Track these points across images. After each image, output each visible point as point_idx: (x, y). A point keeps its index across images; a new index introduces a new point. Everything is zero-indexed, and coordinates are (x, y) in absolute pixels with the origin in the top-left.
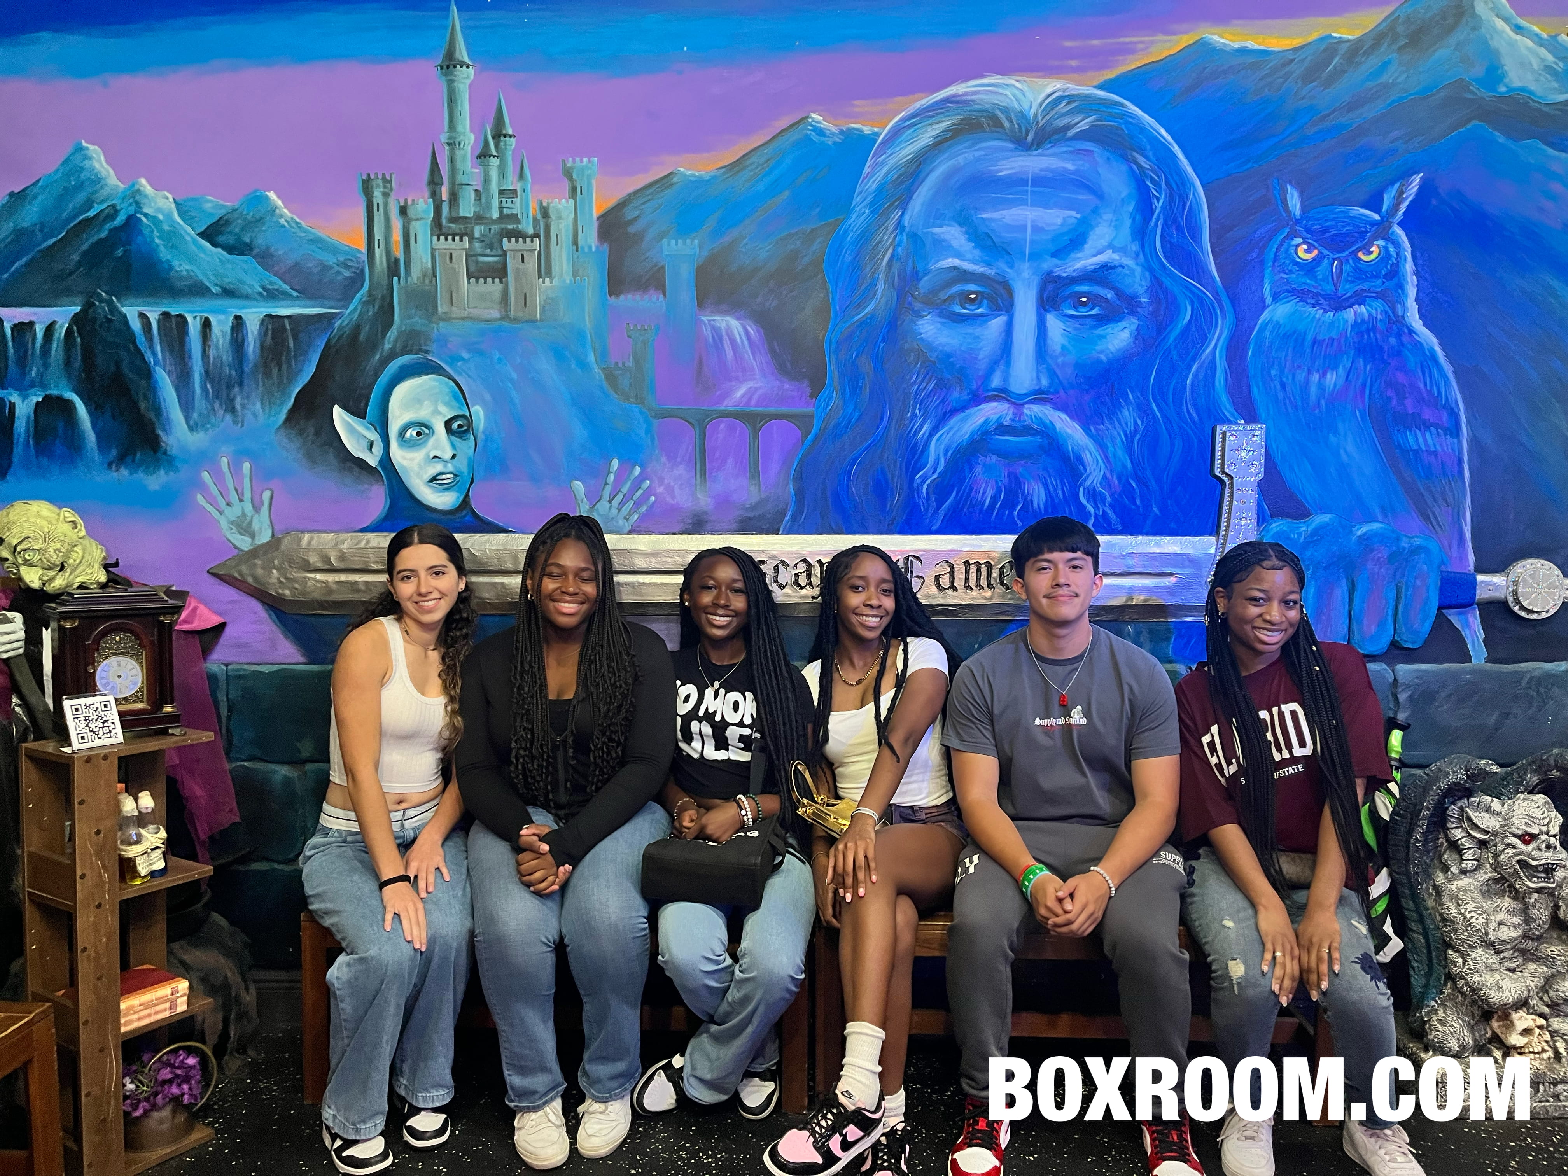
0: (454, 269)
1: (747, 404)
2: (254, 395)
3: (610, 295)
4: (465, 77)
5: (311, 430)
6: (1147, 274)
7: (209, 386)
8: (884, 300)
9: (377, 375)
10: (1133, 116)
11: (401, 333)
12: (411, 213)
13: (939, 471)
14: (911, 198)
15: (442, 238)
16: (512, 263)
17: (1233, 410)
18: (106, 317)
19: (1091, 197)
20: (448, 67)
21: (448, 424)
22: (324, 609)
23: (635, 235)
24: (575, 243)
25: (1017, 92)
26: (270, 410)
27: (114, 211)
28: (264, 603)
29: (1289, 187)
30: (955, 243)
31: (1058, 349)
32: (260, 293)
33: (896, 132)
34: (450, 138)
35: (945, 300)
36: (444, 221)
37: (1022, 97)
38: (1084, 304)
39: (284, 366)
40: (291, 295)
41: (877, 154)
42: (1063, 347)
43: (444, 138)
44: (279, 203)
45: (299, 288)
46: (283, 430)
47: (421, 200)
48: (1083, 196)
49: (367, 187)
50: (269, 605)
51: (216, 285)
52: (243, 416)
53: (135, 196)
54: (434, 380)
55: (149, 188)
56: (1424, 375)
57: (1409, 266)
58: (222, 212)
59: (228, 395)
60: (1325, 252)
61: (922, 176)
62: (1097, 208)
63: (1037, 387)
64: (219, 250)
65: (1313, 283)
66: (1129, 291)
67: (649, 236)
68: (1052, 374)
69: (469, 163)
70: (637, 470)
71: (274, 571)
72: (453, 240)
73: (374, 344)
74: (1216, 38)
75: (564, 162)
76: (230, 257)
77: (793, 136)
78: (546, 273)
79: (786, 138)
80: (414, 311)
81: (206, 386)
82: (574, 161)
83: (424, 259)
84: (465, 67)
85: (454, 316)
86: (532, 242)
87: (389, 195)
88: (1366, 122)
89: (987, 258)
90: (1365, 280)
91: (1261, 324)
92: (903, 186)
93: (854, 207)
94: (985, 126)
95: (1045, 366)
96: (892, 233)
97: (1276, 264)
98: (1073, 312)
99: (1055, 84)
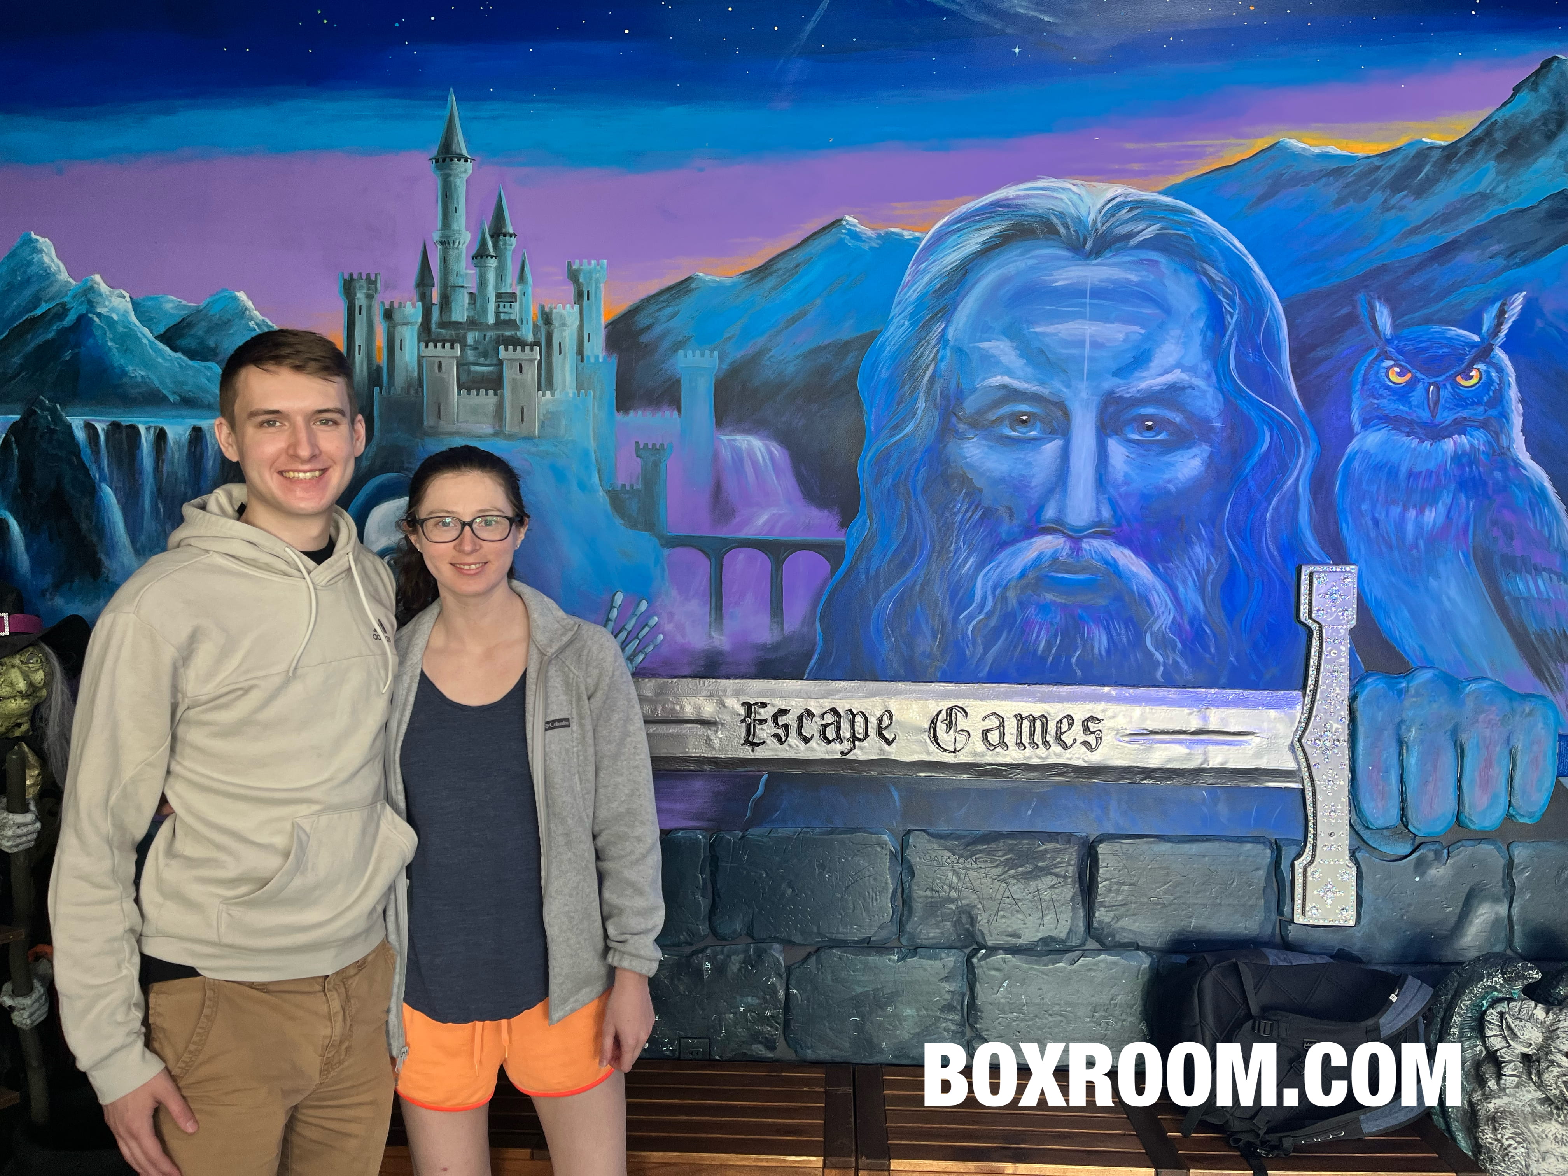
0: (442, 379)
1: (769, 533)
3: (618, 410)
4: (464, 171)
6: (1220, 396)
7: (160, 505)
8: (925, 421)
10: (1202, 224)
11: (380, 449)
12: (397, 316)
13: (986, 610)
14: (956, 309)
15: (431, 345)
16: (509, 374)
17: (1318, 549)
18: (48, 427)
19: (1158, 311)
20: (444, 160)
23: (646, 345)
24: (580, 352)
25: (1075, 197)
27: (63, 310)
29: (1378, 305)
30: (1004, 360)
31: (1120, 477)
33: (939, 239)
34: (443, 236)
35: (994, 421)
36: (434, 326)
37: (1078, 202)
38: (1150, 428)
41: (919, 261)
42: (1126, 475)
43: (436, 236)
44: (250, 304)
47: (409, 303)
48: (1148, 310)
49: (349, 288)
51: (175, 393)
53: (89, 295)
55: (104, 288)
56: (1534, 515)
57: (1513, 393)
58: (185, 313)
60: (1420, 376)
61: (968, 286)
62: (1163, 322)
63: (1097, 520)
64: (179, 355)
65: (1406, 409)
66: (1201, 414)
67: (663, 347)
68: (1113, 505)
69: (463, 263)
70: (644, 605)
72: (443, 347)
74: (1294, 142)
75: (570, 264)
76: (191, 363)
77: (827, 240)
78: (546, 385)
79: (816, 242)
80: (396, 425)
81: (157, 505)
82: (581, 264)
83: (410, 369)
84: (462, 160)
85: (441, 430)
86: (532, 350)
87: (373, 297)
88: (1462, 235)
89: (1041, 376)
90: (1465, 407)
91: (1350, 454)
92: (947, 296)
93: (893, 318)
94: (1039, 232)
95: (1106, 496)
96: (934, 347)
97: (1365, 387)
98: (1137, 437)
99: (1116, 188)
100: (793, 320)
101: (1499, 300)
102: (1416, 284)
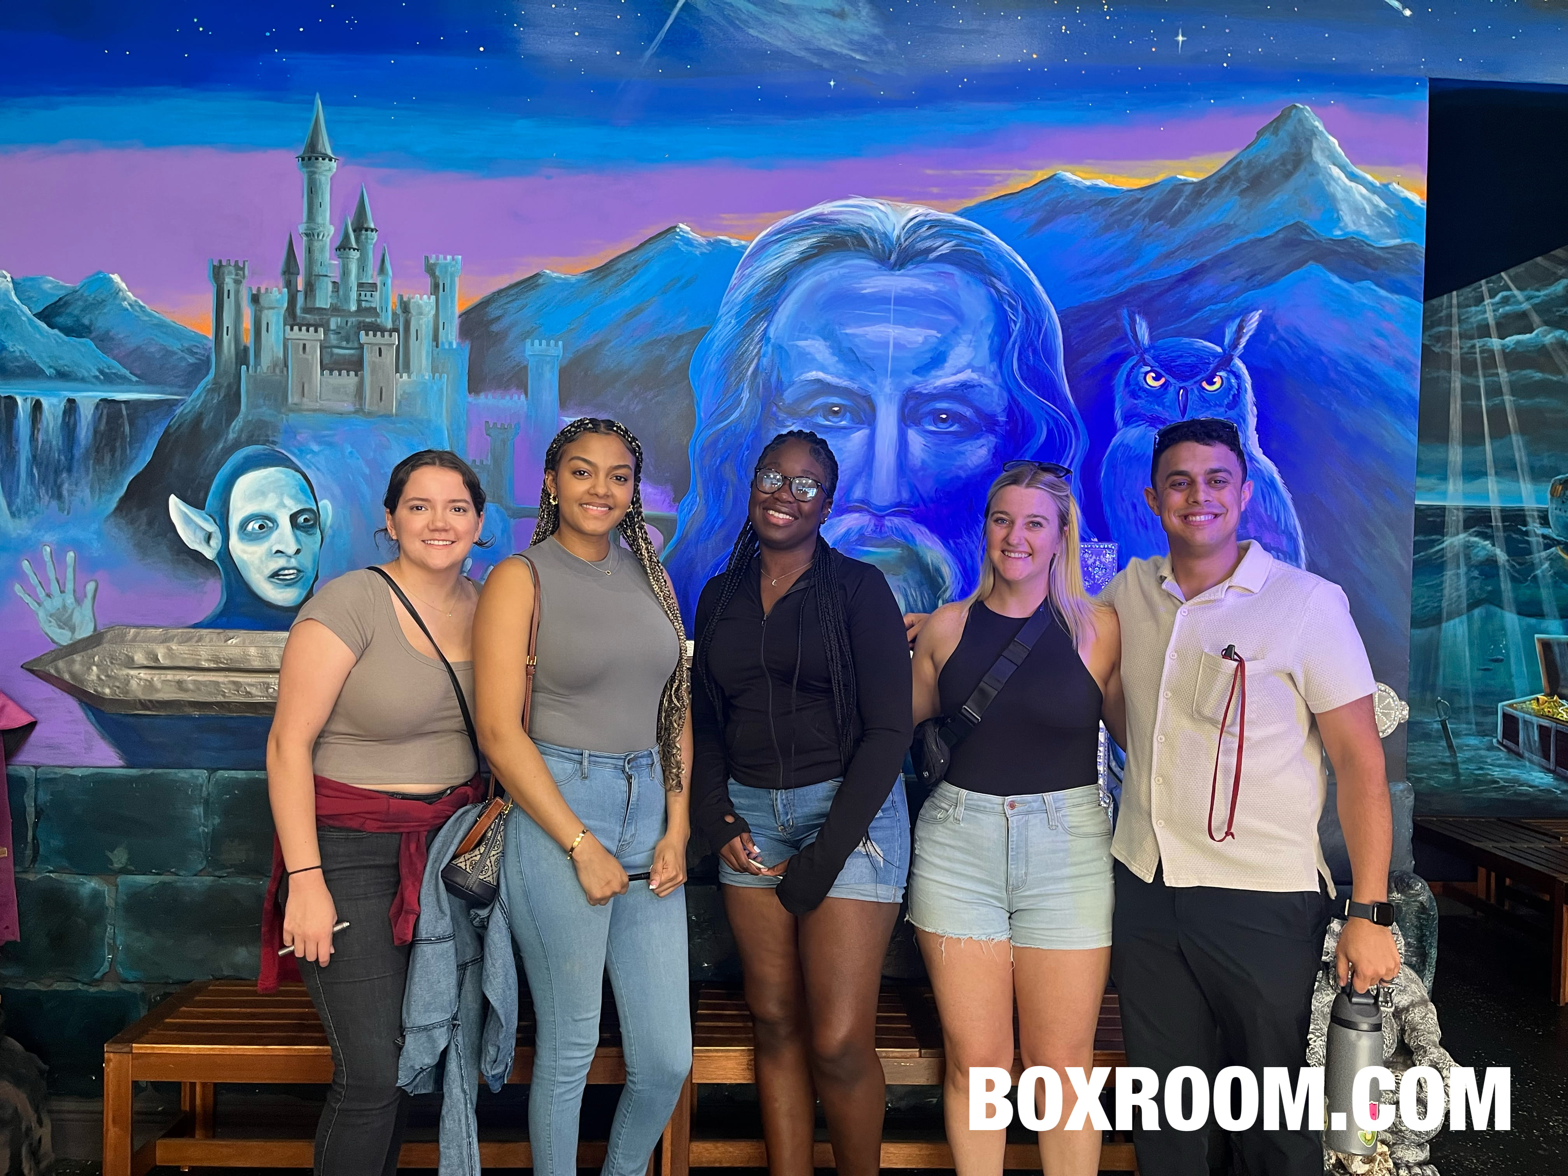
0: (307, 360)
2: (83, 482)
3: (470, 392)
4: (328, 169)
5: (144, 519)
6: (1005, 395)
7: (35, 471)
8: (748, 409)
9: (219, 465)
10: (992, 243)
11: (247, 423)
12: (263, 301)
14: (776, 310)
15: (296, 328)
16: (369, 357)
17: (1087, 528)
19: (951, 318)
20: (310, 159)
21: (293, 518)
22: (149, 710)
23: (497, 334)
24: (436, 338)
26: (100, 497)
28: (81, 701)
29: (1138, 318)
30: (819, 357)
31: (918, 463)
32: (96, 377)
33: (763, 247)
34: (308, 229)
35: (809, 411)
36: (298, 311)
37: (884, 219)
38: (944, 421)
39: (118, 454)
40: (130, 381)
41: (744, 267)
42: (923, 462)
43: (302, 228)
44: (123, 286)
45: (139, 372)
46: (112, 519)
47: (275, 289)
48: (945, 317)
49: (218, 273)
50: (87, 704)
51: (50, 367)
52: (70, 503)
54: (281, 472)
56: (1265, 501)
57: (1249, 397)
58: (61, 293)
59: (55, 482)
60: (1172, 380)
61: (787, 291)
62: (957, 328)
63: (898, 500)
64: (56, 331)
65: (1160, 409)
66: (988, 410)
67: (512, 336)
68: (913, 488)
69: (327, 254)
71: (94, 668)
72: (308, 330)
73: (217, 434)
74: (1068, 175)
75: (427, 258)
76: (66, 338)
77: (661, 245)
78: (404, 368)
79: (653, 246)
80: (261, 401)
81: (32, 470)
82: (437, 258)
83: (275, 349)
84: (327, 160)
85: (306, 407)
86: (391, 336)
87: (241, 282)
88: (1210, 260)
89: (850, 372)
90: (1208, 408)
91: (1113, 447)
92: (770, 299)
93: (720, 317)
94: (850, 244)
95: (905, 479)
96: (758, 343)
97: (1127, 390)
98: (933, 428)
99: (917, 209)
100: (632, 315)
101: (1238, 316)
102: (1170, 301)
